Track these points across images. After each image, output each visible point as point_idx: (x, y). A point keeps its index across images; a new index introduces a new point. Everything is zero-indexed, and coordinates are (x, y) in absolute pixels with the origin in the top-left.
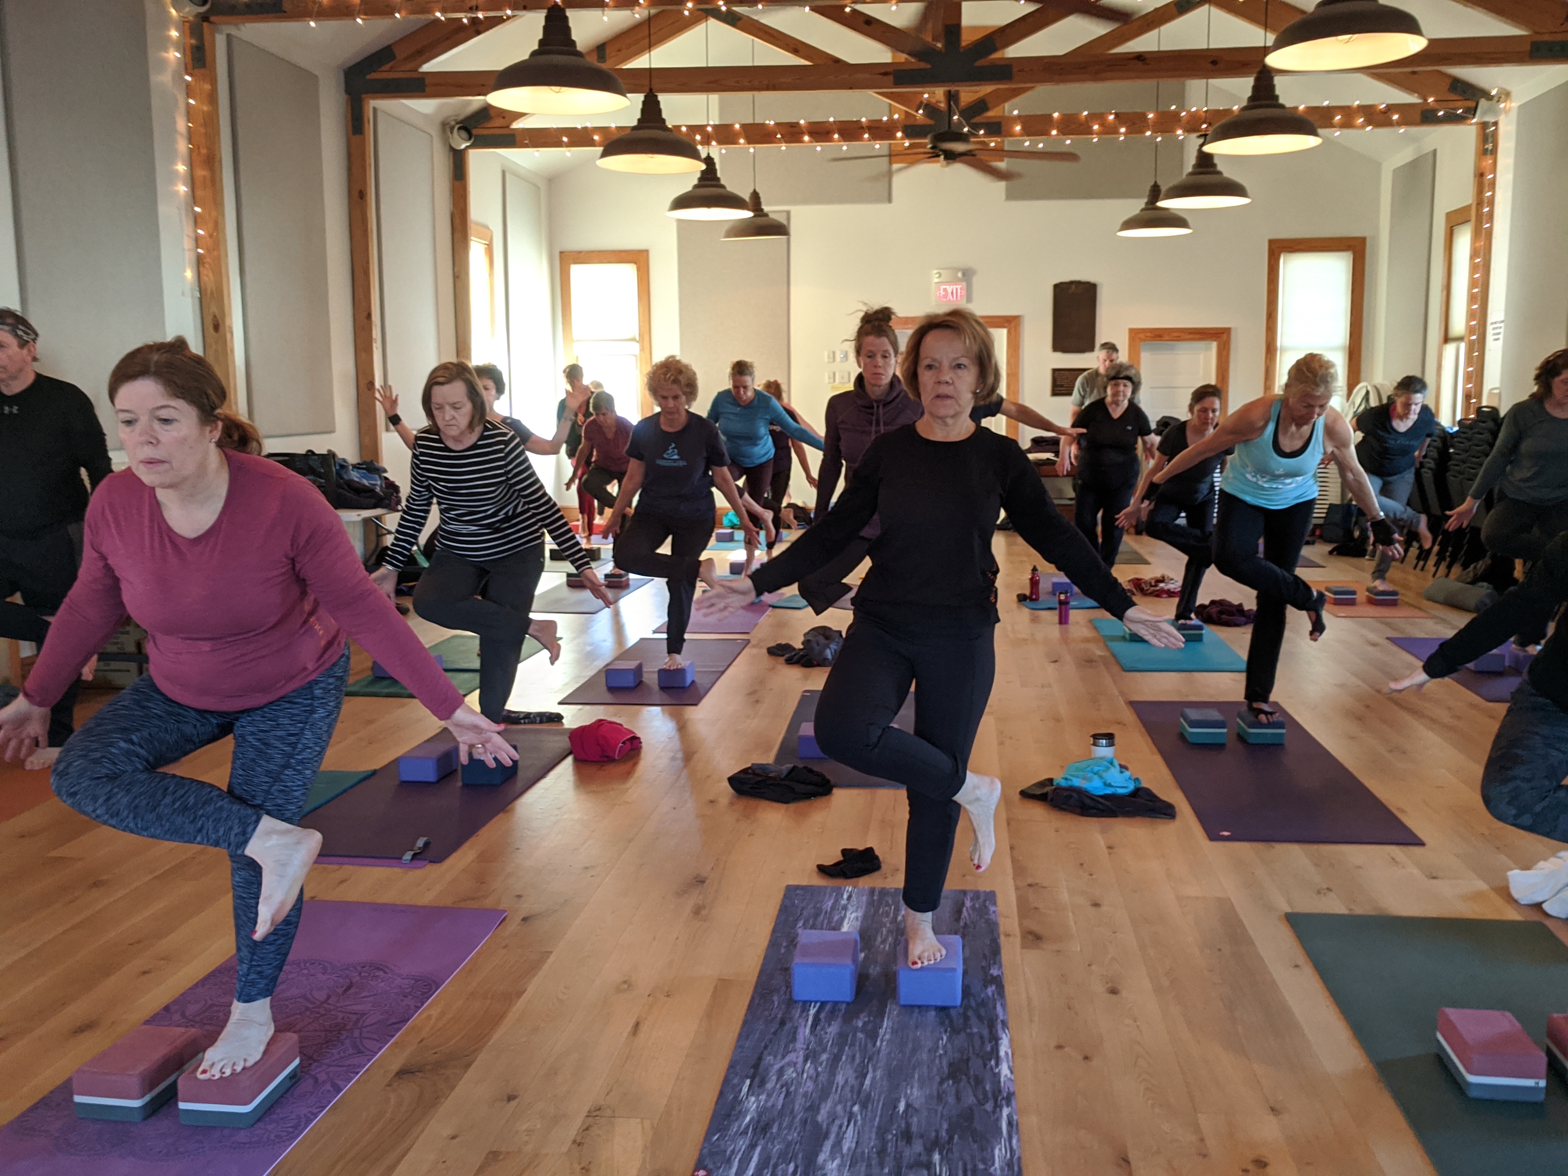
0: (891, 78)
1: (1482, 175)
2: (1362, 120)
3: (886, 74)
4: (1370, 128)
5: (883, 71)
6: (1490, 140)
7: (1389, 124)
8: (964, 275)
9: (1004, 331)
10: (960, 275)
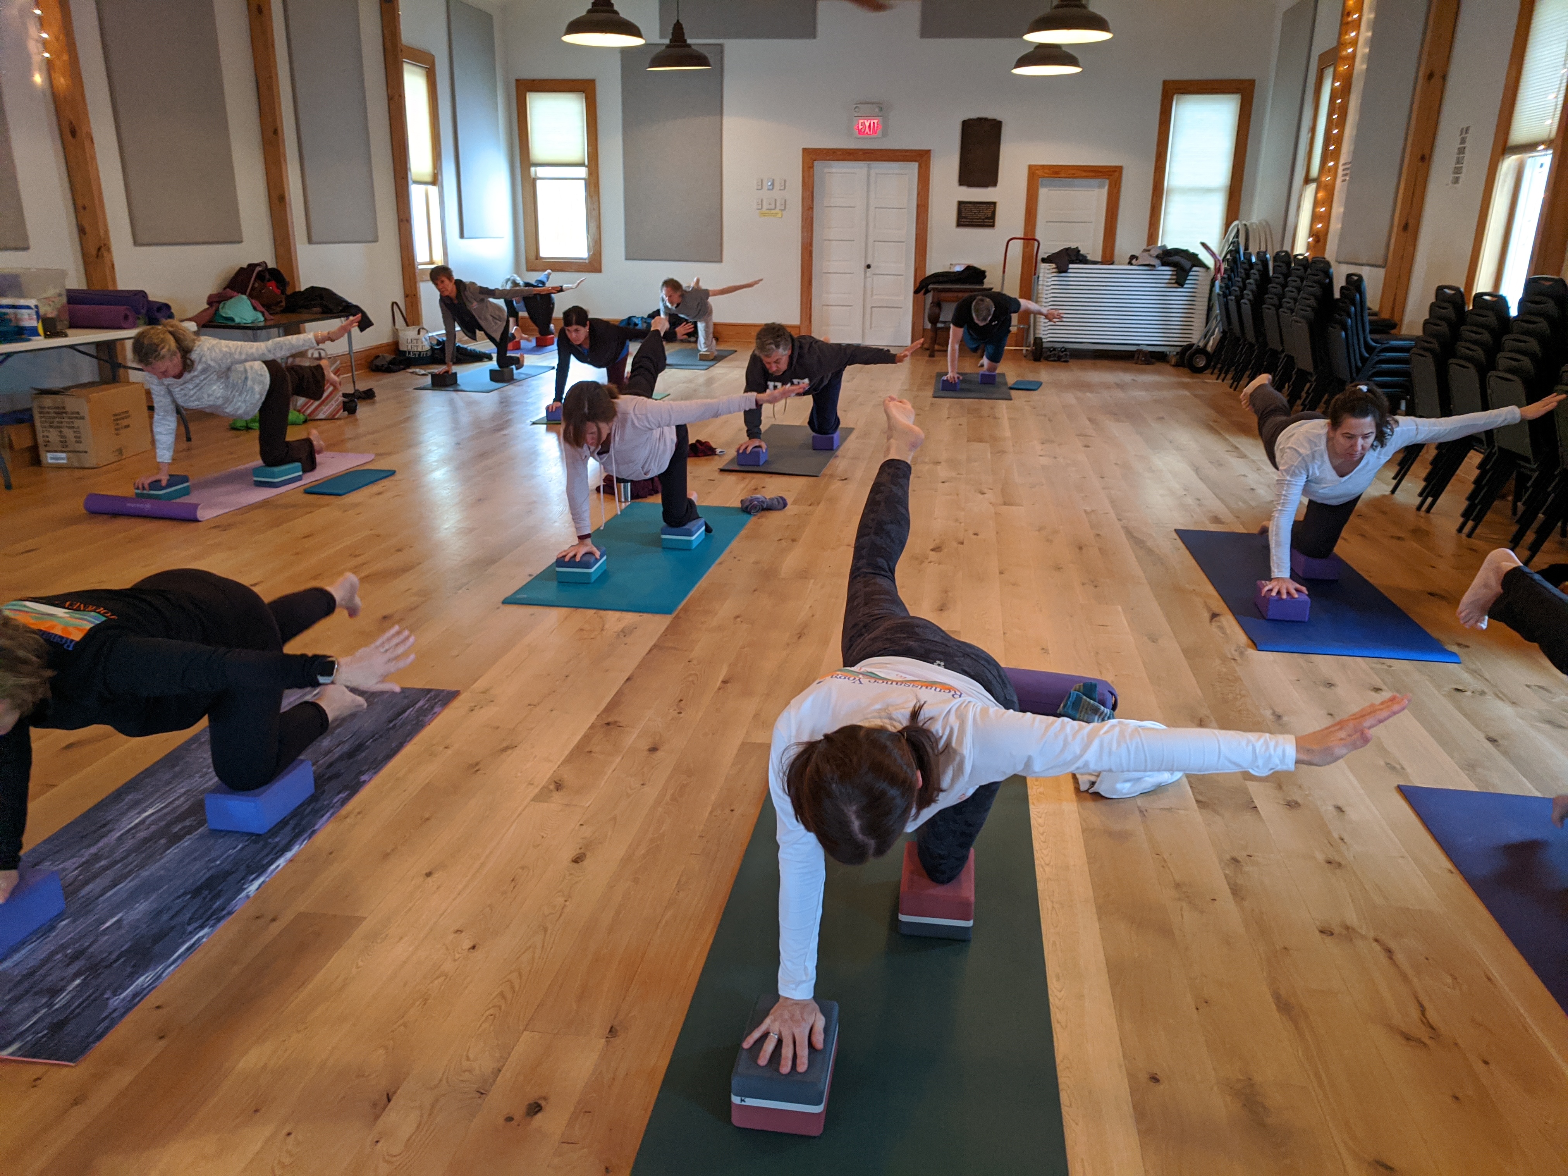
1: (1348, 15)
8: (881, 109)
9: (915, 165)
10: (877, 110)
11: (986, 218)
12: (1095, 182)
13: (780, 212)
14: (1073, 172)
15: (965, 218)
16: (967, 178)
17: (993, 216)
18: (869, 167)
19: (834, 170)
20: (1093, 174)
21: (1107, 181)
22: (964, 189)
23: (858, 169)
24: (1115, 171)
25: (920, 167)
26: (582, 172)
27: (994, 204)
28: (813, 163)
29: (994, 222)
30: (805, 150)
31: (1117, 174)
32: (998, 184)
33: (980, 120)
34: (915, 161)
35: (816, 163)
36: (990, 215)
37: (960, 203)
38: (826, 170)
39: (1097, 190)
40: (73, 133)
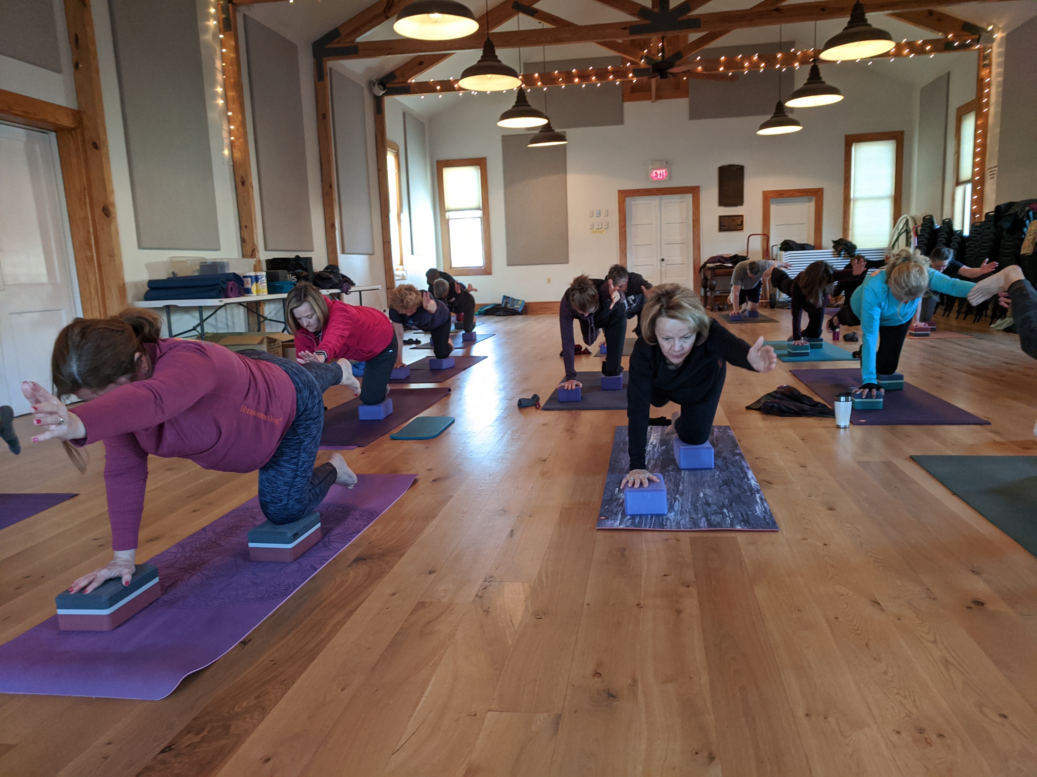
0: (628, 31)
1: (982, 80)
2: (907, 51)
3: (625, 29)
4: (912, 55)
5: (624, 27)
6: (986, 59)
7: (924, 52)
8: (667, 163)
9: (690, 196)
10: (665, 164)
11: (738, 225)
12: (806, 198)
13: (605, 230)
14: (791, 193)
15: (725, 226)
16: (724, 201)
17: (742, 224)
18: (660, 200)
19: (637, 202)
20: (804, 194)
21: (814, 198)
22: (722, 208)
23: (654, 201)
24: (819, 191)
25: (693, 196)
26: (480, 213)
27: (742, 216)
28: (625, 199)
29: (743, 227)
30: (619, 191)
31: (820, 193)
32: (744, 204)
33: (730, 166)
34: (690, 193)
35: (627, 199)
36: (740, 223)
37: (721, 217)
38: (633, 203)
39: (807, 204)
40: (243, 183)
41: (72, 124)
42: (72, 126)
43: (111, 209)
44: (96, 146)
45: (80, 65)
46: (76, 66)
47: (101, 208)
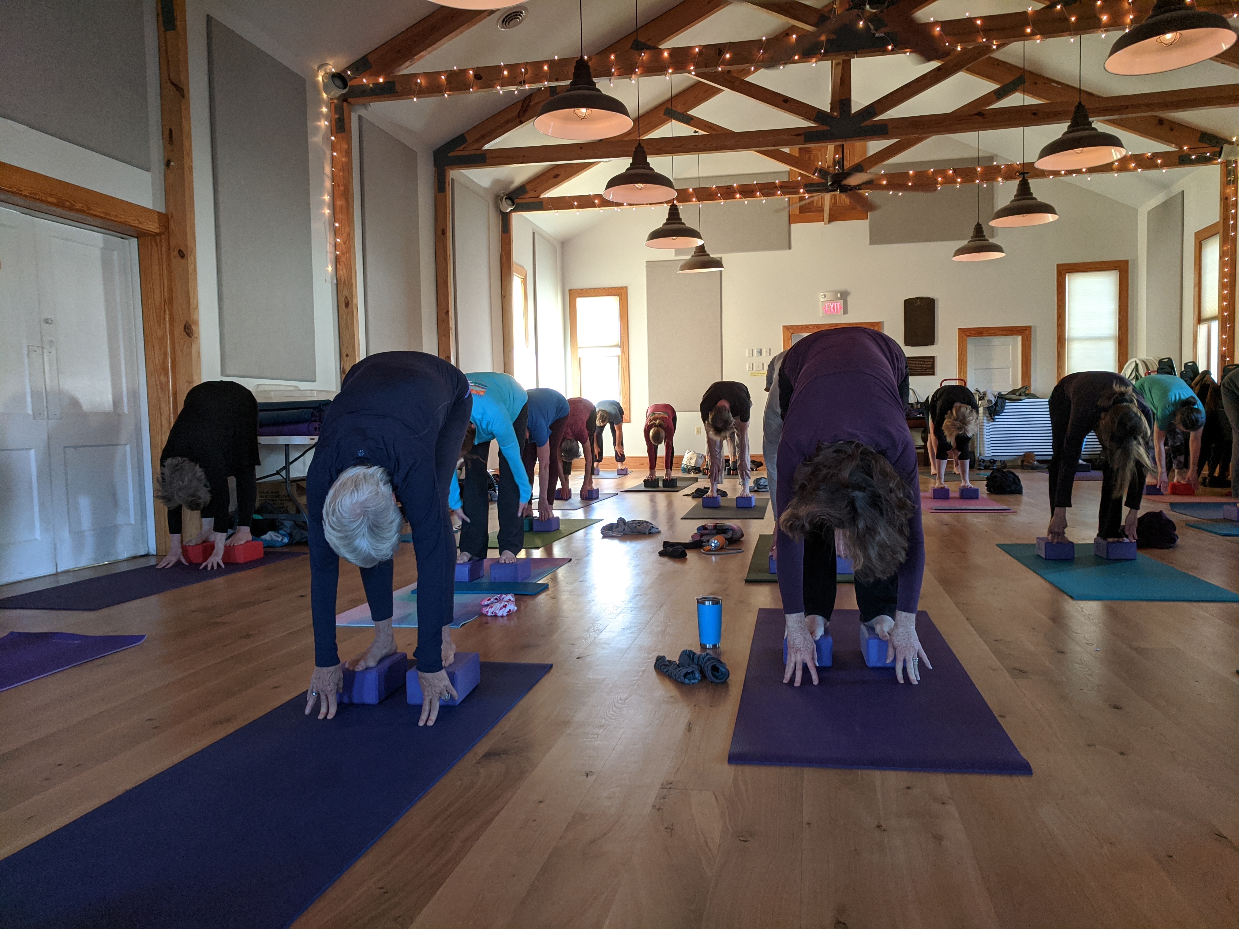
0: (802, 137)
1: (1226, 199)
2: (1133, 165)
3: (799, 135)
4: (1139, 170)
5: (797, 133)
6: (1232, 173)
7: (1156, 166)
8: (842, 295)
10: (839, 295)
11: (928, 368)
12: (1011, 338)
14: (993, 331)
16: (912, 339)
17: (933, 367)
20: (1009, 332)
21: (1020, 338)
22: (909, 348)
24: (1026, 330)
26: (618, 351)
27: (933, 358)
28: (791, 336)
29: (934, 371)
30: (784, 326)
31: (1027, 332)
32: (936, 343)
33: (918, 299)
35: (793, 335)
36: (930, 366)
39: (1013, 344)
40: (347, 305)
41: (157, 228)
42: (157, 231)
43: (194, 327)
44: (182, 255)
45: (172, 164)
46: (168, 164)
47: (182, 327)
